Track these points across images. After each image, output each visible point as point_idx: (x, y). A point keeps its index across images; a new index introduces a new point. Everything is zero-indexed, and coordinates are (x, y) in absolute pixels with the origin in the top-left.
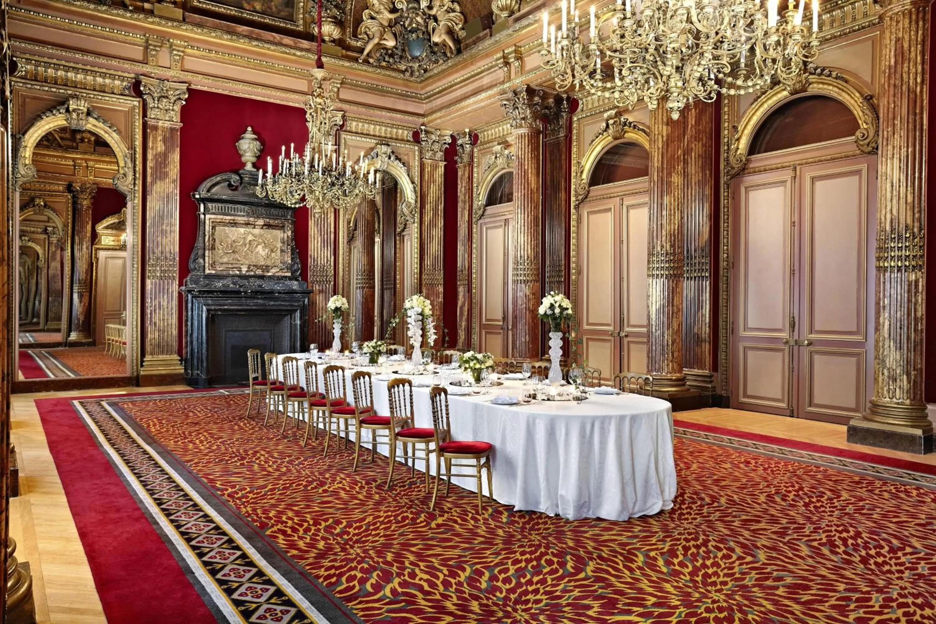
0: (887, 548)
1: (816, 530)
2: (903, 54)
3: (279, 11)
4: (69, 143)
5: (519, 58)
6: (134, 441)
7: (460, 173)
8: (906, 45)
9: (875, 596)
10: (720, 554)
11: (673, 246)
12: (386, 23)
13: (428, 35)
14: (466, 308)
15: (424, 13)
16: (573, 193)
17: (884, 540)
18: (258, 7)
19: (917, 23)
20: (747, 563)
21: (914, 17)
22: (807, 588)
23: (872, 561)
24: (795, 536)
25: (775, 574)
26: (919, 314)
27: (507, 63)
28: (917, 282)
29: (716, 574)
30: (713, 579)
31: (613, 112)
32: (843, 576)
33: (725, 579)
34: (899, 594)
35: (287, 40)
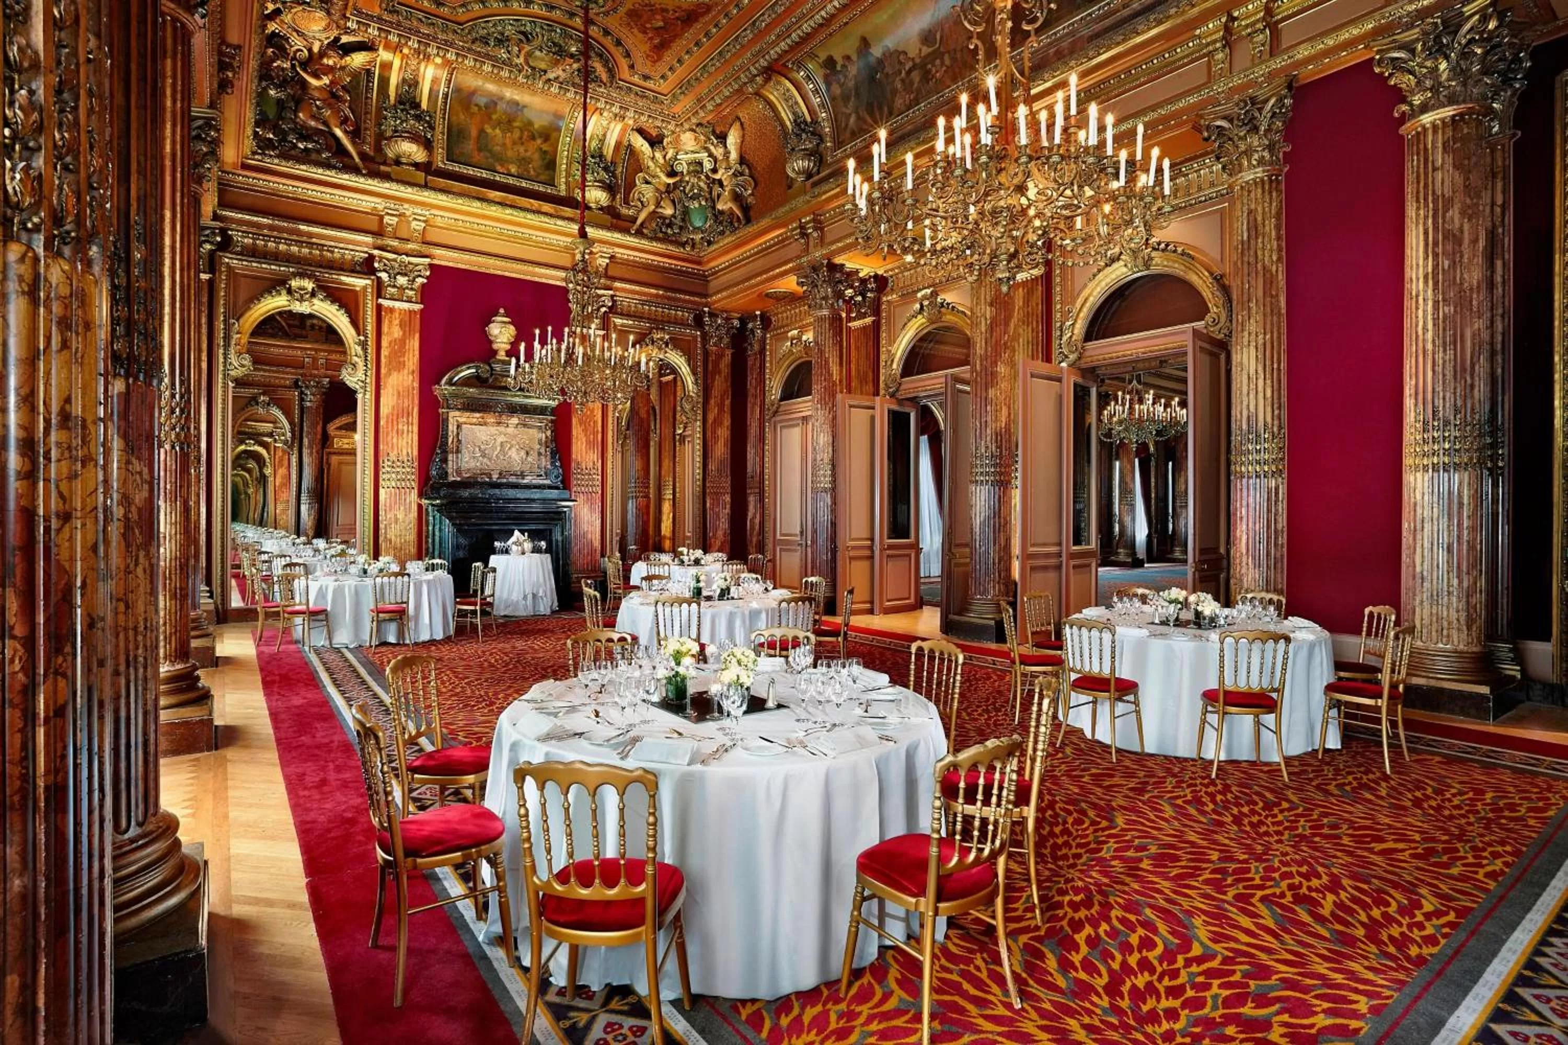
0: (1261, 804)
1: (1178, 785)
2: (1256, 228)
3: (539, 174)
4: (297, 331)
5: (819, 226)
6: (364, 682)
7: (750, 363)
8: (1259, 219)
9: (1253, 865)
10: (1070, 820)
11: (999, 447)
12: (663, 189)
13: (713, 202)
14: (757, 521)
15: (707, 177)
16: (882, 385)
17: (1257, 794)
18: (513, 170)
19: (1270, 193)
20: (1103, 830)
21: (1267, 187)
22: (1176, 859)
23: (1246, 821)
24: (1156, 793)
25: (1137, 842)
26: (1280, 526)
27: (804, 235)
28: (1277, 489)
29: (1067, 844)
30: (1064, 851)
31: (929, 291)
32: (1215, 842)
33: (1079, 851)
34: (1281, 862)
35: (547, 207)
